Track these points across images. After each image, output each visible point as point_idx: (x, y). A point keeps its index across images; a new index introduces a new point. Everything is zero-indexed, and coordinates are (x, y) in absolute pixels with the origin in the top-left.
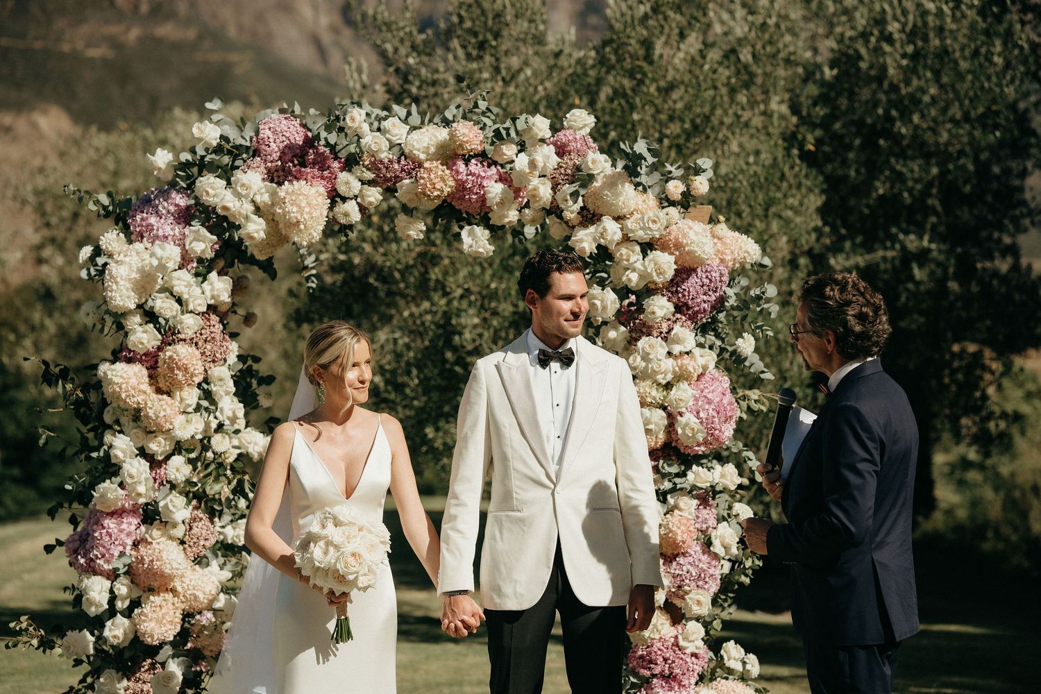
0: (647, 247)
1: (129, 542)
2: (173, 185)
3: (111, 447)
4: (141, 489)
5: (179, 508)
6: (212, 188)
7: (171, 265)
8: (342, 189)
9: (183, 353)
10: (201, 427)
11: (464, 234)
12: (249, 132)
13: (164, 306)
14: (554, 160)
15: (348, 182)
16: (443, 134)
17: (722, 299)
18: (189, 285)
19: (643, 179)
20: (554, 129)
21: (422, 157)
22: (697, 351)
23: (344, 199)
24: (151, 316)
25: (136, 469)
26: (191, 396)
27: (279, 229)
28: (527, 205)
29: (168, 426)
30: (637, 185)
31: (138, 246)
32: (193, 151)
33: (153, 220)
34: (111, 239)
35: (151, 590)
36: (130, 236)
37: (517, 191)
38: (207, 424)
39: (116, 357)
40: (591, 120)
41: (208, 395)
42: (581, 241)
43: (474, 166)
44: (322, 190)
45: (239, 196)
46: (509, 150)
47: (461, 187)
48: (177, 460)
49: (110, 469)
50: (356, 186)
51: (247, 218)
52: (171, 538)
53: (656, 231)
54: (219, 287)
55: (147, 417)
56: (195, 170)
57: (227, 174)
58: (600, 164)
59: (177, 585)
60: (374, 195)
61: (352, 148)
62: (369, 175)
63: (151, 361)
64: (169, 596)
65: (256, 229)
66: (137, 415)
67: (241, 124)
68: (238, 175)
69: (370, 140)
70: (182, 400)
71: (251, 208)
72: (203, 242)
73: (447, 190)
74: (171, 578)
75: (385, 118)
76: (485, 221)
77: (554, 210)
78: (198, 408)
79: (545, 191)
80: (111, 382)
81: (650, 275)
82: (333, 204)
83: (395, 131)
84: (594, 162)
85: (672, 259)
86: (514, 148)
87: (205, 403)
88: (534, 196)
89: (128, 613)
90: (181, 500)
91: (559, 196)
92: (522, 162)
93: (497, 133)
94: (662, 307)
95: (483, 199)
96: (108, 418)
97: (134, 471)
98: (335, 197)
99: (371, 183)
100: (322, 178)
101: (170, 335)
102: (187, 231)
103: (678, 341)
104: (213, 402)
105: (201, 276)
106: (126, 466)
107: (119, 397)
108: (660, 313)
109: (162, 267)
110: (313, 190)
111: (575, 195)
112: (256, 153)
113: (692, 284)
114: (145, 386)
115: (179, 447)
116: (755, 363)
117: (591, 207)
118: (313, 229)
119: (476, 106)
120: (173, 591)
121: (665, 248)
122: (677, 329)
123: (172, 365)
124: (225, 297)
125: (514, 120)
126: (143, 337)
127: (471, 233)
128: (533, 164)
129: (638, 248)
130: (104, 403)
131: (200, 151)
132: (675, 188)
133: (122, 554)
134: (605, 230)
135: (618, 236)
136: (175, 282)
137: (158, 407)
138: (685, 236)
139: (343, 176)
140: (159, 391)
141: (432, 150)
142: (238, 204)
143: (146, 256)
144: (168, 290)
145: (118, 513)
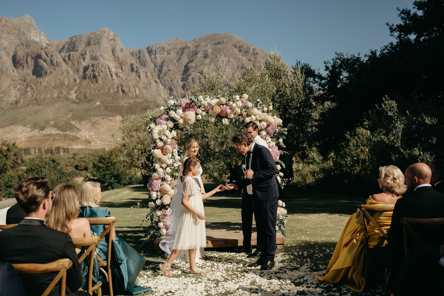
0: (260, 121)
1: (160, 185)
2: (164, 113)
3: (155, 166)
4: (161, 174)
5: (169, 178)
6: (172, 114)
7: (165, 129)
8: (198, 112)
9: (168, 146)
10: (172, 162)
11: (223, 120)
12: (179, 102)
13: (164, 138)
14: (241, 104)
15: (199, 111)
16: (218, 100)
17: (276, 131)
18: (168, 133)
19: (258, 107)
20: (241, 98)
21: (214, 105)
22: (271, 142)
23: (198, 114)
24: (161, 140)
25: (160, 170)
26: (170, 155)
27: (186, 121)
28: (235, 114)
29: (166, 162)
30: (258, 108)
31: (158, 126)
32: (168, 106)
33: (161, 121)
34: (152, 125)
35: (164, 194)
36: (156, 124)
37: (233, 111)
38: (173, 161)
39: (154, 148)
40: (248, 96)
41: (173, 155)
42: (247, 120)
43: (225, 106)
44: (194, 113)
45: (178, 114)
46: (231, 103)
47: (222, 110)
48: (168, 168)
49: (155, 170)
50: (201, 111)
51: (179, 119)
52: (168, 184)
53: (263, 117)
54: (174, 133)
55: (162, 160)
56: (168, 110)
57: (175, 111)
58: (250, 104)
59: (169, 193)
60: (204, 113)
61: (200, 104)
62: (203, 109)
63: (162, 149)
64: (168, 195)
65: (181, 121)
66: (160, 160)
67: (177, 101)
68: (178, 110)
69: (203, 102)
70: (168, 156)
71: (180, 117)
72: (171, 124)
73: (219, 111)
74: (168, 191)
75: (206, 98)
76: (227, 118)
77: (241, 115)
78: (171, 157)
79: (239, 111)
80: (154, 153)
81: (261, 127)
82: (196, 116)
83: (208, 100)
84: (249, 104)
85: (266, 123)
86: (233, 102)
87: (173, 157)
88: (237, 112)
89: (160, 199)
90: (169, 176)
91: (242, 112)
92: (234, 105)
93: (229, 99)
94: (264, 133)
95: (227, 113)
96: (154, 161)
97: (160, 171)
98: (197, 114)
99: (203, 111)
100: (194, 110)
101: (165, 143)
102: (168, 122)
103: (267, 140)
104: (174, 157)
105: (171, 131)
106: (159, 170)
107: (156, 156)
108: (264, 134)
109: (163, 130)
110: (192, 113)
111: (246, 111)
112: (180, 106)
113: (270, 128)
114: (161, 154)
115: (168, 166)
116: (282, 144)
117: (248, 114)
118: (193, 120)
119: (224, 94)
120: (169, 194)
121: (264, 121)
122: (267, 138)
123: (166, 149)
124: (175, 135)
125: (232, 96)
126: (160, 144)
127: (224, 120)
128: (237, 105)
129: (259, 121)
130: (153, 157)
131: (169, 106)
132: (266, 109)
133: (158, 187)
134: (252, 118)
135: (255, 119)
136: (166, 133)
137: (164, 158)
138: (268, 118)
139: (198, 110)
140: (164, 155)
141: (216, 103)
142: (178, 116)
143: (160, 128)
144: (164, 134)
145: (157, 179)
